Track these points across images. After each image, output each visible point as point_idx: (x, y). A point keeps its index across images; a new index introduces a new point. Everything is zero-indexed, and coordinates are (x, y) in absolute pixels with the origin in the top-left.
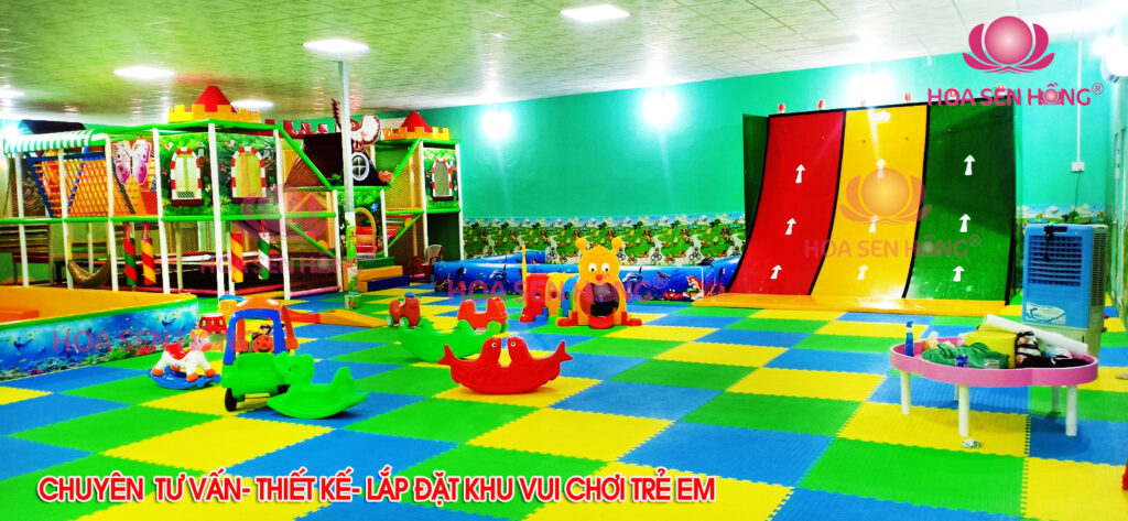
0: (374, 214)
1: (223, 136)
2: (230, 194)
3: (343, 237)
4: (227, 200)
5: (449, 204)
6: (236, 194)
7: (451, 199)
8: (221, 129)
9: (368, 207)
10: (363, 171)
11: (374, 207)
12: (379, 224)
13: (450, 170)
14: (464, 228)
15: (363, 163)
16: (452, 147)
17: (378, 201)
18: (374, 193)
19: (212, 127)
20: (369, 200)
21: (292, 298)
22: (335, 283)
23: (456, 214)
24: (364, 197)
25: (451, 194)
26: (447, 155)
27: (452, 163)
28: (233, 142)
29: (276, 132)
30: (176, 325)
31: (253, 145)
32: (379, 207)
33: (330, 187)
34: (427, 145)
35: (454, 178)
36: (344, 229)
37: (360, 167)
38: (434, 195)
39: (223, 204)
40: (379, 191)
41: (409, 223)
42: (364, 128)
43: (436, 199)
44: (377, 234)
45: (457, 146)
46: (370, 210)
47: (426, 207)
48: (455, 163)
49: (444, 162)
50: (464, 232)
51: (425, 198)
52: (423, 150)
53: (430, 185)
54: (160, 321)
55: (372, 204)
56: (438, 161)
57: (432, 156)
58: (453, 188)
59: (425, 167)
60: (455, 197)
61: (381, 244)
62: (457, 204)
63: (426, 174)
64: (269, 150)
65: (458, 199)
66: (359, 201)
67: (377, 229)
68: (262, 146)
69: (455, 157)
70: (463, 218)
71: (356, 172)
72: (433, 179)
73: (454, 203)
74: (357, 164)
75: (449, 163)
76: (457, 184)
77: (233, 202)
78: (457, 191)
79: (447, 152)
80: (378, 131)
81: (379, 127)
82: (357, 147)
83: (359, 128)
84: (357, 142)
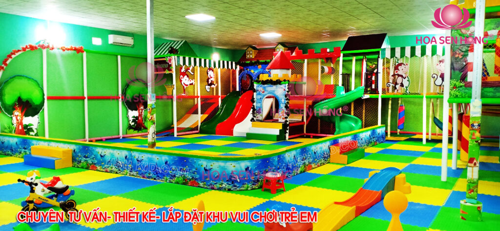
2: (464, 78)
4: (458, 84)
77: (466, 86)
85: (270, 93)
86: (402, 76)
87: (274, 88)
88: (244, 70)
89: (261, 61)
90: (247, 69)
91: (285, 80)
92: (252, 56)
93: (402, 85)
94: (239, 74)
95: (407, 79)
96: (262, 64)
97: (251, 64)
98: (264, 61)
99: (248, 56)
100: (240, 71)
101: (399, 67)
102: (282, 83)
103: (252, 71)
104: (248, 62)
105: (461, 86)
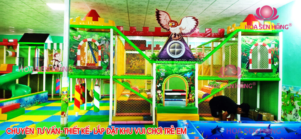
0: (188, 79)
2: (75, 64)
3: (159, 92)
4: (73, 67)
5: (267, 74)
6: (79, 64)
7: (271, 71)
9: (182, 74)
10: (178, 53)
11: (188, 75)
13: (270, 51)
14: (283, 93)
15: (180, 47)
17: (193, 70)
20: (184, 70)
23: (277, 82)
24: (180, 68)
25: (270, 67)
26: (269, 40)
27: (273, 46)
28: (79, 36)
29: (111, 31)
31: (93, 37)
32: (193, 75)
33: (151, 61)
34: (245, 34)
36: (161, 87)
37: (177, 50)
38: (251, 68)
39: (71, 69)
40: (194, 64)
42: (182, 26)
43: (251, 71)
45: (281, 34)
46: (184, 77)
48: (277, 46)
49: (264, 45)
50: (283, 96)
52: (240, 36)
53: (246, 61)
55: (186, 72)
56: (257, 45)
57: (251, 41)
58: (273, 63)
59: (242, 48)
60: (275, 70)
61: (193, 98)
62: (276, 75)
63: (243, 54)
64: (105, 40)
65: (278, 71)
66: (175, 70)
67: (190, 88)
68: (100, 38)
69: (278, 42)
70: (283, 86)
71: (174, 53)
72: (250, 57)
73: (273, 74)
74: (174, 47)
75: (270, 46)
76: (278, 61)
77: (76, 69)
78: (278, 66)
79: (267, 38)
80: (196, 26)
81: (197, 24)
82: (175, 37)
83: (178, 25)
84: (175, 34)
86: (58, 61)
95: (61, 62)
101: (56, 55)
105: (74, 69)
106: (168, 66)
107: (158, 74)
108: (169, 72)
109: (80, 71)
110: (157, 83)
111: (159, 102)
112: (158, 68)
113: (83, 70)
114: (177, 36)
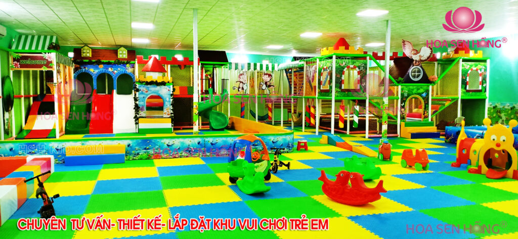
0: (424, 98)
1: (339, 61)
2: (340, 87)
3: (403, 110)
4: (339, 90)
5: (478, 93)
6: (343, 87)
7: (480, 91)
8: (338, 57)
9: (420, 94)
10: (418, 76)
11: (424, 95)
12: (427, 103)
13: (481, 75)
14: (489, 108)
15: (419, 71)
16: (485, 61)
17: (427, 91)
18: (425, 88)
19: (334, 57)
20: (421, 91)
21: (369, 138)
22: (396, 133)
23: (484, 100)
24: (418, 89)
25: (480, 88)
26: (480, 66)
27: (483, 71)
28: (344, 63)
29: (368, 58)
30: (217, 145)
31: (355, 64)
32: (428, 95)
33: (397, 84)
34: (464, 61)
35: (484, 79)
36: (404, 106)
37: (416, 74)
38: (468, 88)
39: (337, 92)
40: (428, 86)
41: (447, 104)
42: (421, 53)
43: (468, 91)
44: (425, 108)
45: (488, 61)
46: (421, 96)
47: (460, 95)
48: (486, 70)
49: (477, 70)
50: (488, 111)
51: (460, 90)
52: (461, 63)
53: (465, 83)
54: (210, 143)
55: (423, 93)
56: (472, 70)
57: (468, 66)
58: (482, 85)
59: (462, 73)
60: (483, 90)
61: (427, 114)
62: (484, 94)
63: (462, 77)
64: (364, 66)
65: (485, 91)
66: (415, 91)
67: (425, 106)
68: (360, 64)
69: (486, 67)
70: (489, 102)
71: (414, 77)
72: (468, 80)
73: (482, 93)
74: (415, 72)
75: (481, 71)
76: (486, 82)
77: (341, 91)
78: (486, 86)
79: (479, 64)
80: (431, 54)
81: (432, 52)
82: (416, 63)
83: (418, 53)
84: (416, 61)
85: (155, 93)
86: (243, 83)
87: (158, 88)
88: (81, 69)
89: (102, 61)
90: (85, 68)
91: (168, 82)
92: (89, 55)
93: (243, 89)
94: (74, 73)
95: (246, 84)
96: (103, 63)
97: (90, 63)
98: (107, 61)
99: (84, 55)
100: (76, 70)
101: (241, 76)
102: (167, 84)
103: (92, 70)
104: (87, 61)
106: (409, 88)
107: (402, 95)
108: (410, 93)
109: (344, 93)
110: (401, 103)
111: (402, 118)
112: (402, 90)
113: (347, 92)
114: (417, 63)
